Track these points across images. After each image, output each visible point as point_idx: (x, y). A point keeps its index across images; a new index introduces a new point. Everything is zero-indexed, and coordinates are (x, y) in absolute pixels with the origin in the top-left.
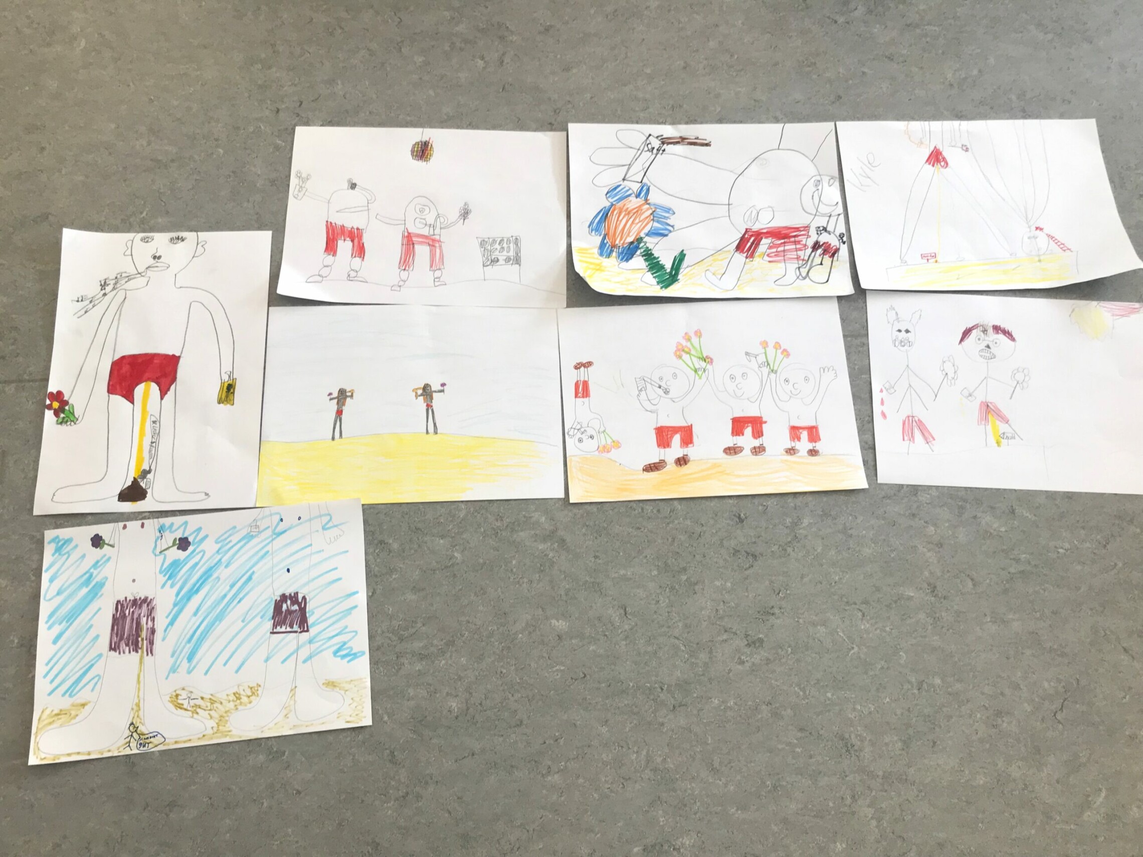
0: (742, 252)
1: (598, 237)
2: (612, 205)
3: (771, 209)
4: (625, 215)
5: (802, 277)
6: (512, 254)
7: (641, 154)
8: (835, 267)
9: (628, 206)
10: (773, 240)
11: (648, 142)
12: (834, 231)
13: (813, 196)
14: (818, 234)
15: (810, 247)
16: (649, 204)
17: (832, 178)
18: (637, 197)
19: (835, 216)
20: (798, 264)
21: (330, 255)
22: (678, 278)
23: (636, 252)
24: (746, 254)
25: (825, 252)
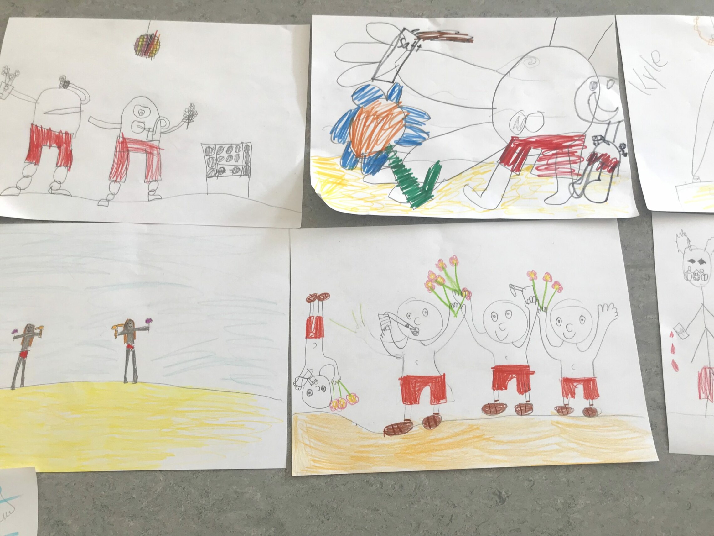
0: (507, 164)
1: (341, 144)
2: (359, 108)
3: (540, 114)
4: (374, 119)
5: (578, 195)
6: (241, 163)
7: (393, 50)
8: (615, 183)
9: (377, 109)
10: (543, 150)
11: (402, 36)
12: (614, 141)
13: (589, 100)
14: (595, 144)
15: (585, 159)
16: (401, 107)
17: (611, 80)
18: (387, 100)
19: (615, 123)
20: (572, 179)
21: (31, 163)
22: (432, 194)
23: (384, 163)
24: (512, 166)
25: (604, 165)
